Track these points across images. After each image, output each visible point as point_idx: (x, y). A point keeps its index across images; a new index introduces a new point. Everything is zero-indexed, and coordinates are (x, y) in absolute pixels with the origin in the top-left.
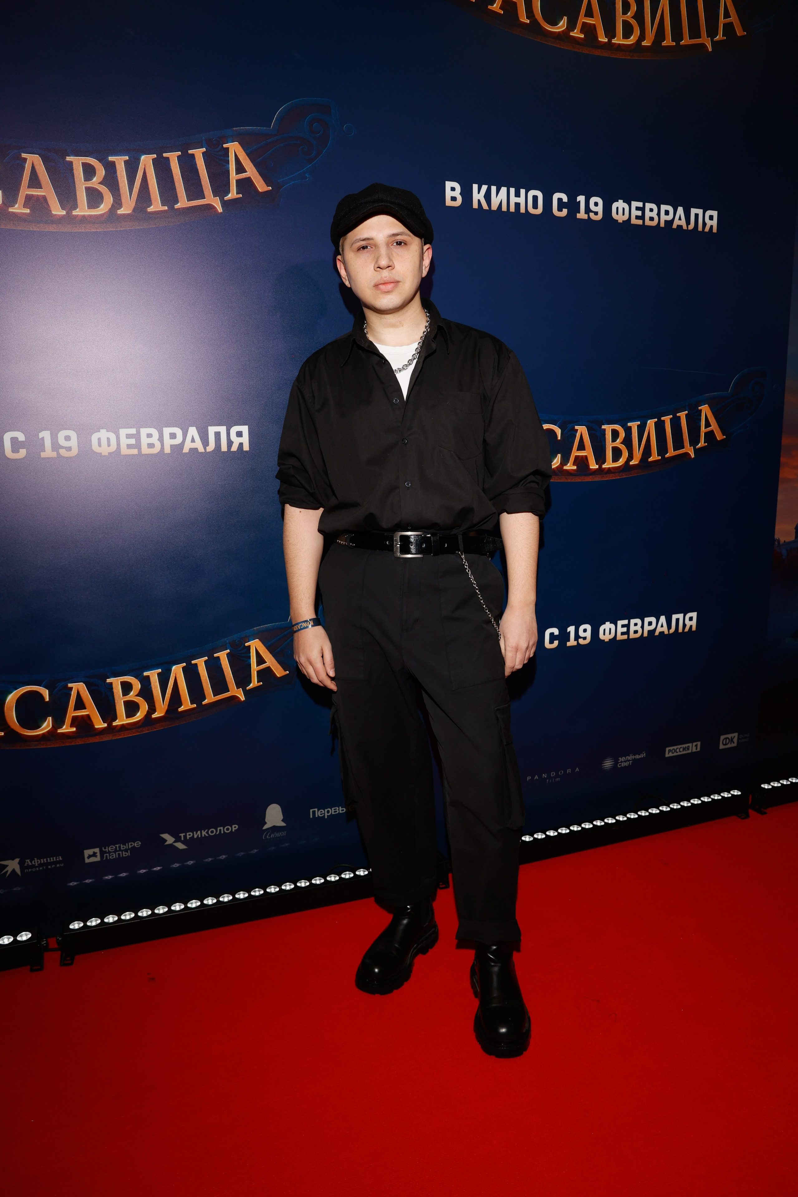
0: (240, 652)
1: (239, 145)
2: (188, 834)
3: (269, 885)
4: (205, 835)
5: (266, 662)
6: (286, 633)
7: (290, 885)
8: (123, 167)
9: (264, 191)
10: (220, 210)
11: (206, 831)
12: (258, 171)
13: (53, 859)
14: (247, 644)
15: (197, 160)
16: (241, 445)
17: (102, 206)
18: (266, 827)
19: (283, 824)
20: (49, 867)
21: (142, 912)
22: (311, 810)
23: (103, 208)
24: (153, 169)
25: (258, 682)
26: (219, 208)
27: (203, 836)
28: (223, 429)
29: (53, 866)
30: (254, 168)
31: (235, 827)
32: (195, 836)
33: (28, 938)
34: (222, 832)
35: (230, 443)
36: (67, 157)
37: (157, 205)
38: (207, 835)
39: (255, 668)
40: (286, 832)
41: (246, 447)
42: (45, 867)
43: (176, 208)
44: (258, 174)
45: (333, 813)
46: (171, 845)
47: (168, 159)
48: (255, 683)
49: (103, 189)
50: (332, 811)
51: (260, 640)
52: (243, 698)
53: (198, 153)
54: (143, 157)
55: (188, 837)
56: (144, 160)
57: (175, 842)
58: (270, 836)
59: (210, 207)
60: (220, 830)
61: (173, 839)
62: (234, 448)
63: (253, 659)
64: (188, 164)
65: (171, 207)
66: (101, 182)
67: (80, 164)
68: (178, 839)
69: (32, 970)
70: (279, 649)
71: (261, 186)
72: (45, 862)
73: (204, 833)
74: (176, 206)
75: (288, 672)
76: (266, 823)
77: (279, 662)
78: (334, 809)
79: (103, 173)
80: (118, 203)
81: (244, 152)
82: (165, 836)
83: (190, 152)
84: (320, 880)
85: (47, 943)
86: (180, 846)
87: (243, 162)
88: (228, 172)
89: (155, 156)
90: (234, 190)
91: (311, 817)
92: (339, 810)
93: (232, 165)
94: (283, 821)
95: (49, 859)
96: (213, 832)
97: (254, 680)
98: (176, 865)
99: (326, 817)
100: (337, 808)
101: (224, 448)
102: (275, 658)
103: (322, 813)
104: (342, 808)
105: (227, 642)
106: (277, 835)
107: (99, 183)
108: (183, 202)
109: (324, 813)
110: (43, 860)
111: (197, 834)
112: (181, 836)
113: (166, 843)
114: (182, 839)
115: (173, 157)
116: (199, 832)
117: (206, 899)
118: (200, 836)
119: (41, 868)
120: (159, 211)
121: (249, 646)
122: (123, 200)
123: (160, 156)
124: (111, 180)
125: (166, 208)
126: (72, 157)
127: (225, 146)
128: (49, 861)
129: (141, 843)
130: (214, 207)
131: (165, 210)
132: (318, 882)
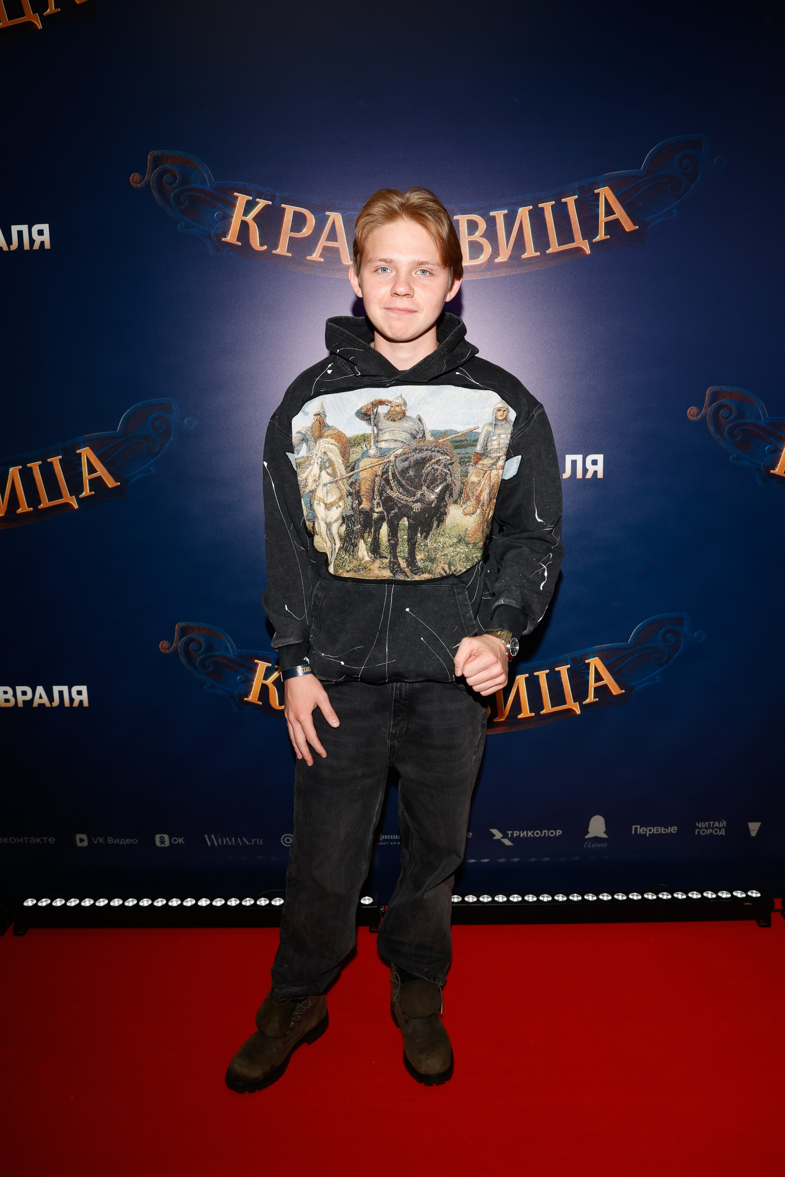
0: (580, 668)
1: (609, 189)
2: (515, 832)
3: (587, 893)
4: (530, 836)
5: (603, 680)
6: (625, 653)
7: (608, 896)
8: (502, 220)
9: (631, 230)
10: (588, 252)
11: (532, 832)
12: (626, 212)
13: (395, 837)
14: (587, 661)
15: (569, 207)
16: (595, 472)
17: (482, 257)
18: (587, 836)
19: (605, 836)
20: (391, 843)
21: (468, 898)
22: (634, 827)
23: (483, 258)
24: (529, 219)
25: (594, 698)
26: (588, 250)
27: (529, 836)
28: (579, 458)
29: (395, 843)
30: (623, 209)
31: (559, 832)
32: (522, 836)
33: (370, 903)
34: (547, 835)
35: (585, 471)
36: (454, 216)
37: (530, 252)
38: (532, 836)
39: (592, 684)
40: (607, 844)
41: (600, 475)
42: (387, 843)
43: (547, 253)
44: (626, 215)
45: (655, 832)
46: (499, 840)
47: (543, 208)
48: (591, 698)
49: (484, 242)
50: (654, 830)
51: (600, 658)
52: (578, 712)
53: (571, 201)
54: (520, 210)
55: (515, 835)
56: (521, 212)
57: (502, 838)
58: (591, 845)
59: (579, 250)
60: (545, 833)
61: (501, 835)
62: (589, 475)
63: (592, 675)
64: (561, 213)
65: (543, 253)
66: (482, 235)
67: (465, 221)
68: (505, 836)
69: (371, 931)
70: (618, 668)
71: (629, 226)
72: (389, 838)
73: (530, 834)
74: (548, 252)
75: (624, 691)
76: (588, 833)
77: (616, 681)
78: (657, 829)
79: (484, 227)
80: (496, 252)
81: (613, 195)
82: (495, 831)
83: (563, 200)
84: (637, 896)
85: (384, 910)
86: (507, 842)
87: (613, 205)
88: (597, 216)
89: (531, 207)
90: (602, 232)
91: (633, 833)
92: (661, 830)
93: (602, 208)
94: (605, 832)
95: (391, 836)
96: (538, 834)
97: (591, 696)
98: (502, 860)
99: (648, 835)
100: (660, 828)
101: (579, 475)
102: (612, 676)
103: (643, 830)
104: (664, 828)
105: (569, 657)
106: (599, 845)
107: (480, 237)
108: (554, 247)
109: (646, 831)
110: (387, 837)
111: (523, 834)
112: (508, 833)
113: (495, 838)
114: (510, 836)
115: (547, 207)
116: (525, 832)
117: (527, 896)
118: (525, 836)
119: (384, 843)
120: (532, 257)
121: (589, 664)
122: (500, 250)
123: (536, 207)
124: (491, 234)
125: (538, 254)
126: (458, 216)
127: (596, 191)
128: (392, 838)
129: (472, 834)
130: (584, 250)
131: (538, 256)
132: (635, 898)
